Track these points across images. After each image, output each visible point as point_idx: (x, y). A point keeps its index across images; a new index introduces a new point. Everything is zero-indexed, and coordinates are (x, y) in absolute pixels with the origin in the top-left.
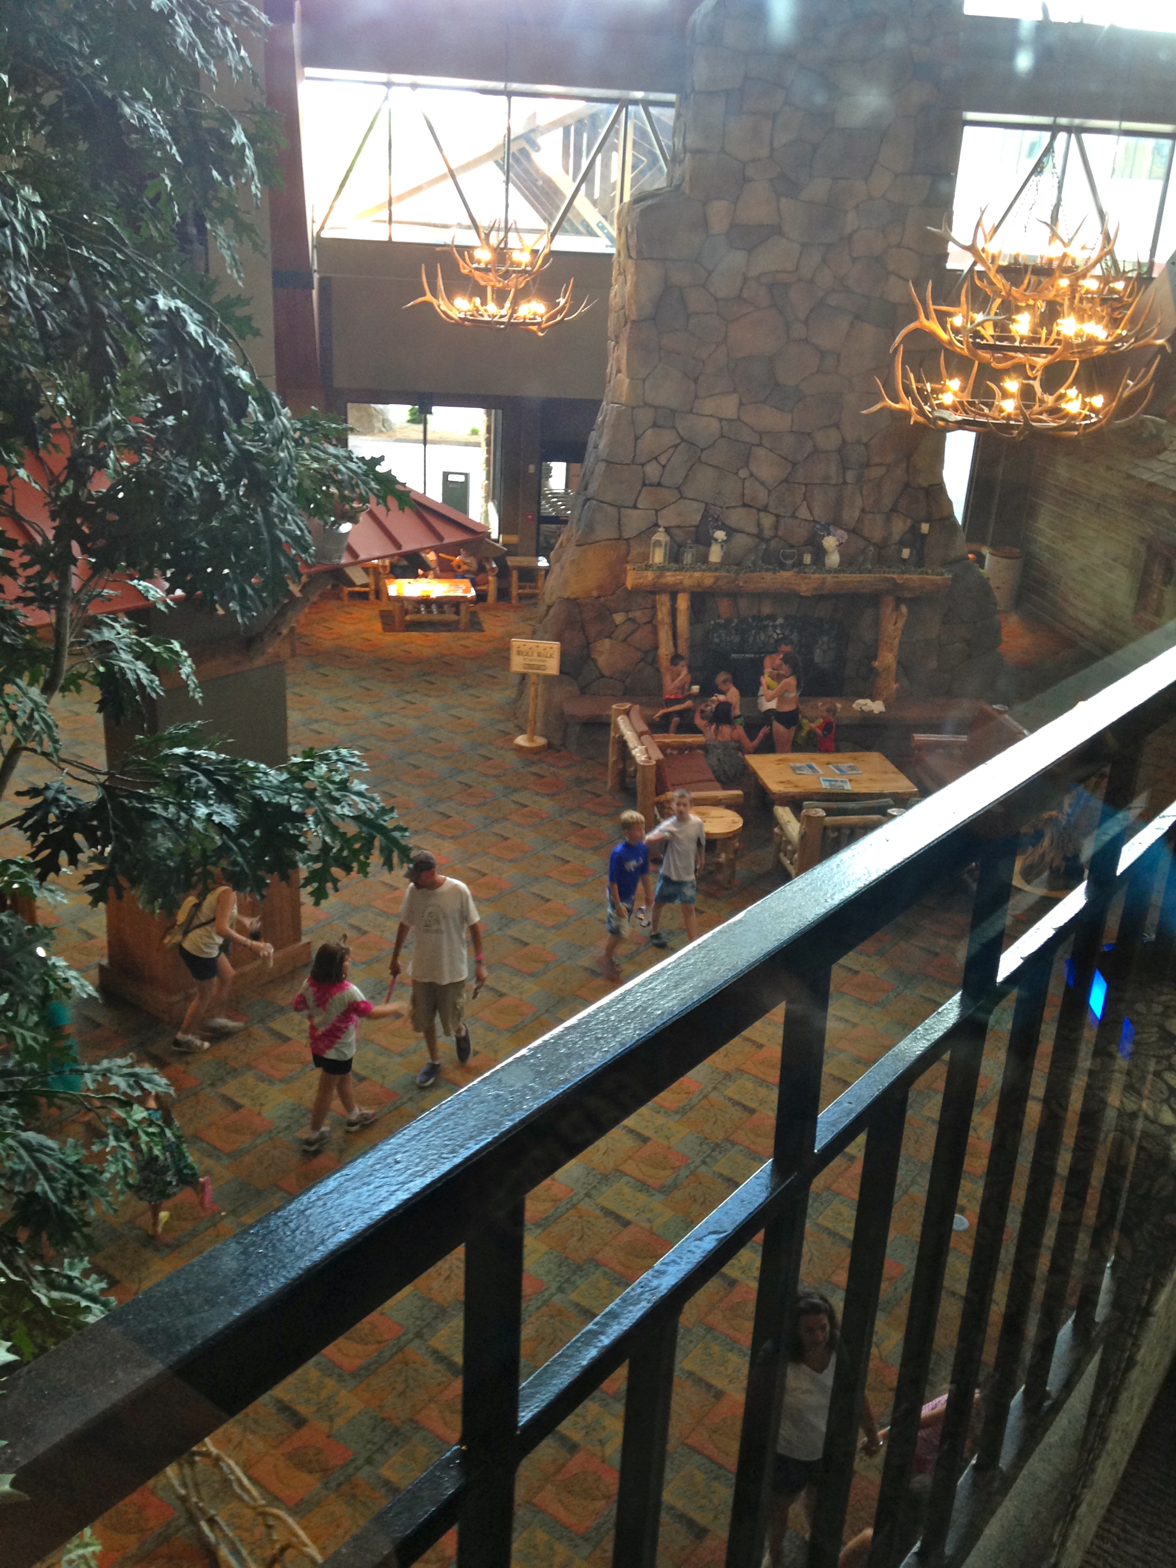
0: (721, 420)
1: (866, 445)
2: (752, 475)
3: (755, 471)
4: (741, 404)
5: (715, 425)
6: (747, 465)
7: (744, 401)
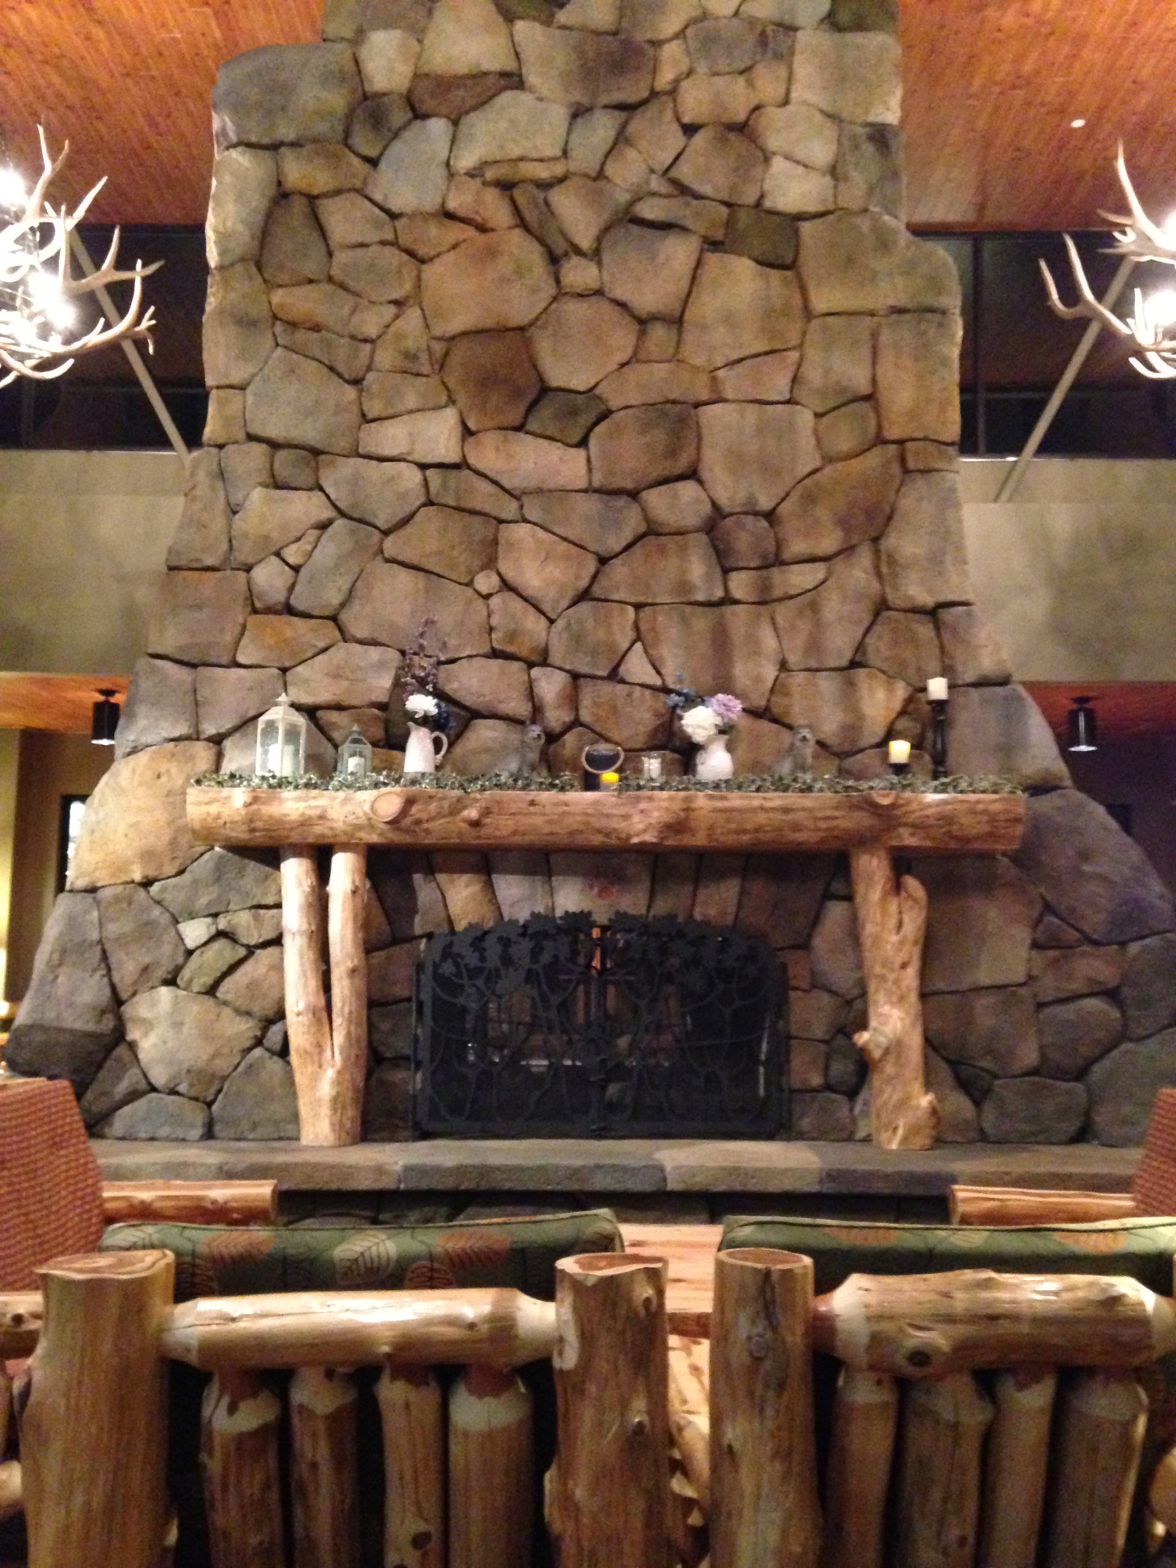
0: (424, 467)
1: (770, 516)
2: (506, 586)
3: (510, 575)
4: (467, 433)
5: (411, 477)
6: (490, 563)
7: (472, 425)
